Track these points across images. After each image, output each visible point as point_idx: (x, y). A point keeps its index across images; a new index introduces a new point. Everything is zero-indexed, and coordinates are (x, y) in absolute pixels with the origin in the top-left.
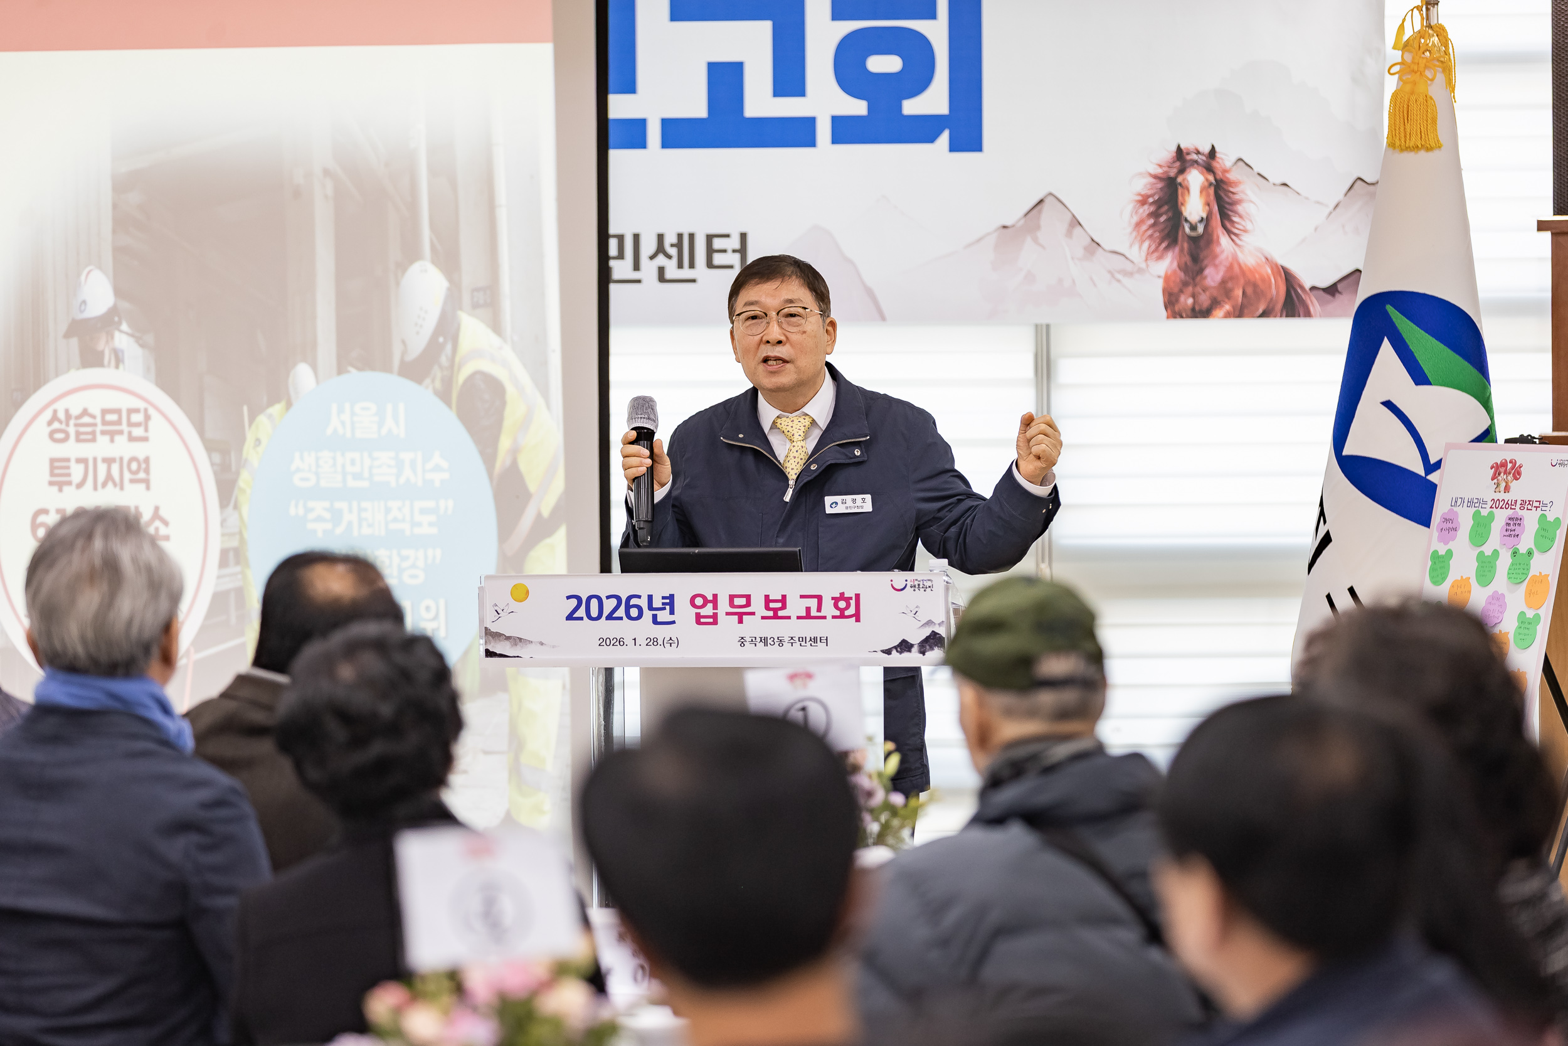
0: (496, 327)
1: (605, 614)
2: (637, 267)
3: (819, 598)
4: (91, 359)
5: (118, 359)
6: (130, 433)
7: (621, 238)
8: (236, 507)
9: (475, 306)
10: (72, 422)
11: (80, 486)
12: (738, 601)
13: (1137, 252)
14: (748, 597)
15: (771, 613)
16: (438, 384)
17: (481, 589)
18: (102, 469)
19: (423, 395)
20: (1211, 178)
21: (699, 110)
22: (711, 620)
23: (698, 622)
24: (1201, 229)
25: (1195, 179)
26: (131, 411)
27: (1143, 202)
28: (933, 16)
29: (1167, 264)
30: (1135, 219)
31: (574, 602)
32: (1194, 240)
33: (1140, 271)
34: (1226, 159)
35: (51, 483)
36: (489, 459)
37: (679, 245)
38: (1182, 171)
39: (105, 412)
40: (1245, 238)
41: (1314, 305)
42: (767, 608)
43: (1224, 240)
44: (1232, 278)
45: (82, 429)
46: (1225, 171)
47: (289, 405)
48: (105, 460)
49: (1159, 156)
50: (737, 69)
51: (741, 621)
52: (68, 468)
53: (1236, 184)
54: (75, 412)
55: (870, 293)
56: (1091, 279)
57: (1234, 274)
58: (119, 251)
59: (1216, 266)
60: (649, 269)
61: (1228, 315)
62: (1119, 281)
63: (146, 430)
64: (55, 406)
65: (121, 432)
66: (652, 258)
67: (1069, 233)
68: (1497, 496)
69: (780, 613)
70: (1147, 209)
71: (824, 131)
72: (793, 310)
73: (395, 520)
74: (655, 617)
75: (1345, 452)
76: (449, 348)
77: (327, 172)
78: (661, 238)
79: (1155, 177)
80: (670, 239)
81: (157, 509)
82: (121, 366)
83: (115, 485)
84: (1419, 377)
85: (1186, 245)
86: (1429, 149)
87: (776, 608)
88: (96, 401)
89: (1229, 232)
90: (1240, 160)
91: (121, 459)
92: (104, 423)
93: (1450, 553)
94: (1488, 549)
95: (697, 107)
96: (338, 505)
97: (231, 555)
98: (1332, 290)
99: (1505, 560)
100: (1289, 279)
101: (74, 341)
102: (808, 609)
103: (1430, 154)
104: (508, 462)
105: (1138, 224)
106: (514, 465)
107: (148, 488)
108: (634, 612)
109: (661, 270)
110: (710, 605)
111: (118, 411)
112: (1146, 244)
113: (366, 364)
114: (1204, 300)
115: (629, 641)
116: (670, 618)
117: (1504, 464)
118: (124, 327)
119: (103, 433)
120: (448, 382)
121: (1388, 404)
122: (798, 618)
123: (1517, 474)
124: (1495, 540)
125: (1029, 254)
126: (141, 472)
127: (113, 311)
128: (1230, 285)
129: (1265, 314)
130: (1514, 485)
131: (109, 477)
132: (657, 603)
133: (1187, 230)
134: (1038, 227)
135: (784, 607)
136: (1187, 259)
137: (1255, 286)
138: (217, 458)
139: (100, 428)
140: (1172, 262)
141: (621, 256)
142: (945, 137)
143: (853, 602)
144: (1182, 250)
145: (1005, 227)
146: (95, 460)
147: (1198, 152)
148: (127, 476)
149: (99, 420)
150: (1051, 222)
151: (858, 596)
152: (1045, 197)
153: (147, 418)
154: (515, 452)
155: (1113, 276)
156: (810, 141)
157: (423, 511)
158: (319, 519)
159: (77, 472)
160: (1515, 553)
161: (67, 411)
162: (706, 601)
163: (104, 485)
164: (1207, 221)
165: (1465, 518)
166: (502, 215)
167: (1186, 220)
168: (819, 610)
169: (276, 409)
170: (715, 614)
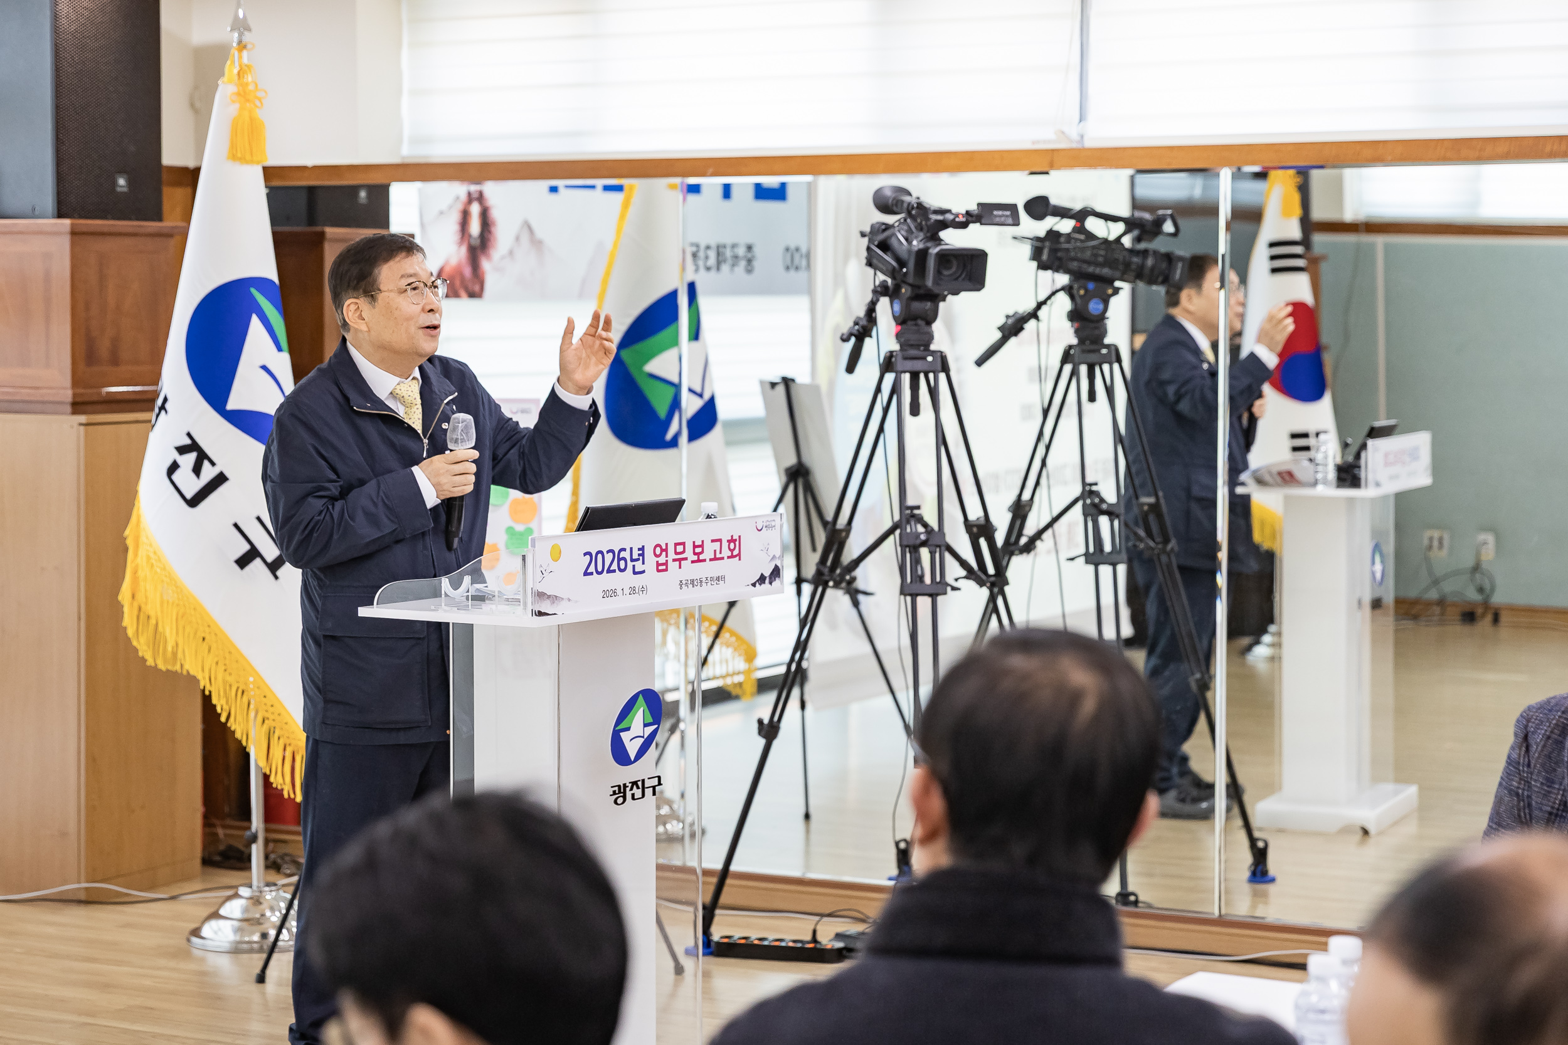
3: (720, 542)
12: (678, 548)
14: (684, 544)
22: (665, 568)
23: (658, 570)
42: (694, 553)
74: (634, 567)
87: (698, 552)
102: (715, 552)
110: (664, 553)
115: (619, 591)
116: (642, 568)
122: (710, 560)
132: (635, 554)
135: (703, 552)
151: (740, 538)
168: (720, 553)
170: (667, 561)
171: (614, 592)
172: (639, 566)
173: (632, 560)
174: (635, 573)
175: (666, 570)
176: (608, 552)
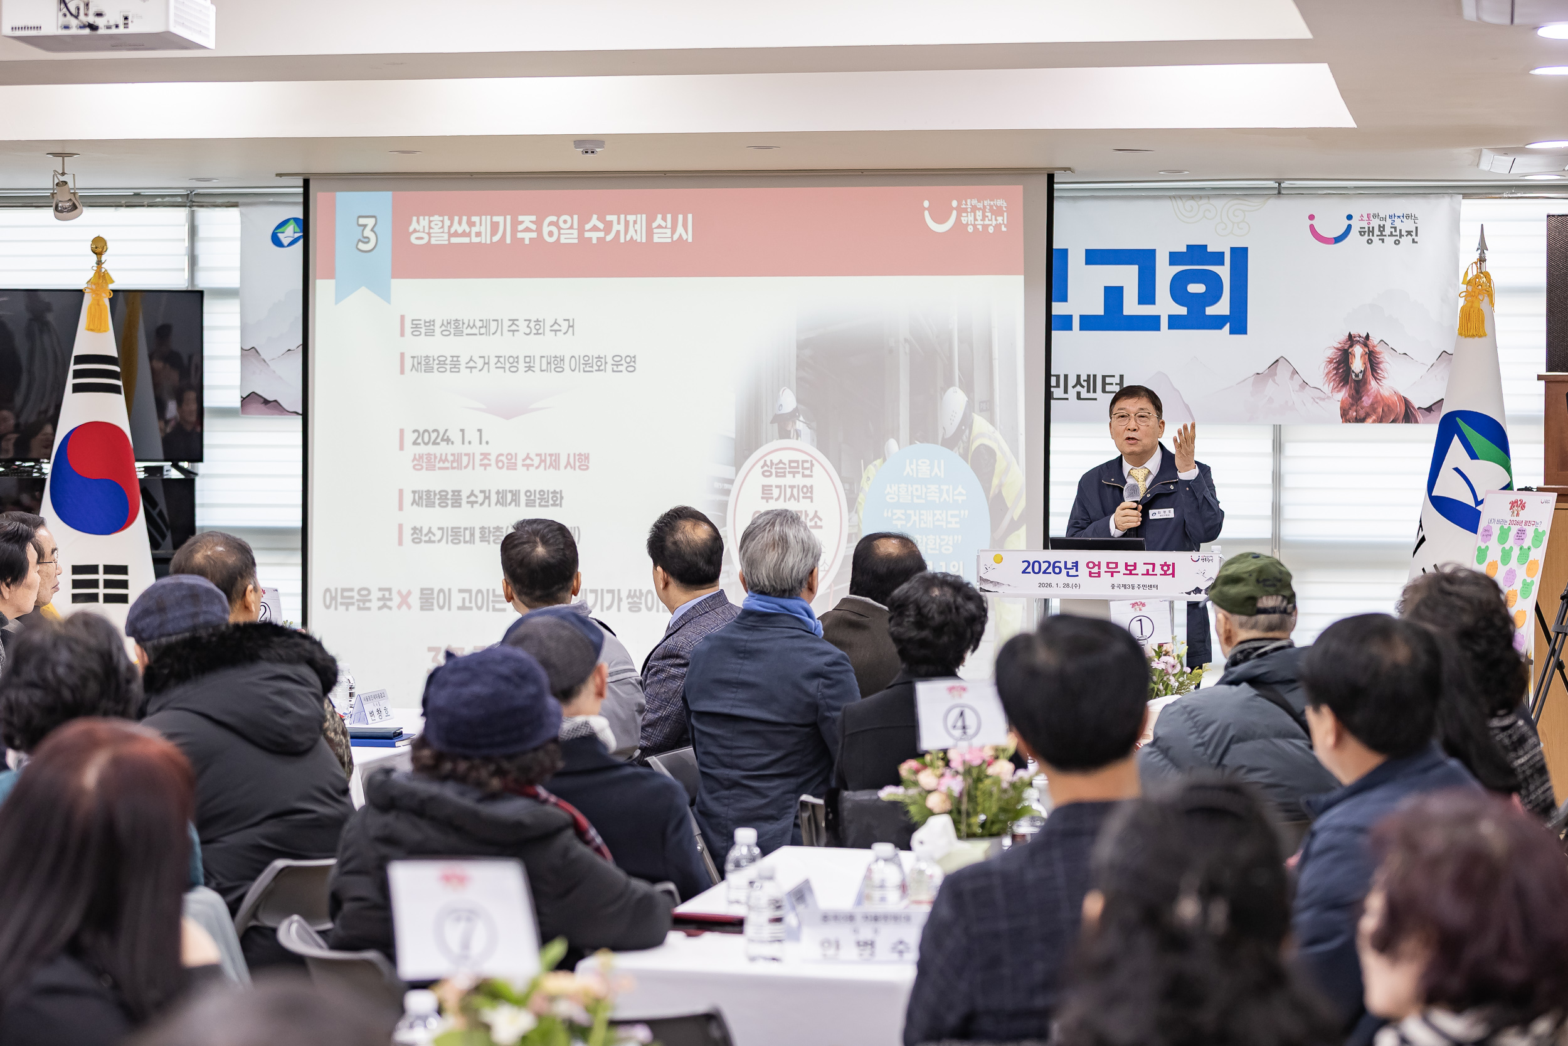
0: (992, 421)
1: (1042, 570)
2: (1066, 392)
3: (1154, 565)
4: (784, 434)
5: (798, 434)
6: (803, 473)
7: (1058, 377)
8: (856, 512)
9: (981, 410)
10: (774, 467)
11: (777, 499)
12: (1111, 566)
13: (1327, 388)
14: (1116, 564)
15: (1128, 572)
16: (961, 450)
17: (978, 556)
18: (789, 491)
19: (954, 456)
20: (1367, 350)
21: (1100, 311)
22: (1097, 575)
23: (1090, 576)
24: (1361, 376)
25: (1358, 350)
26: (803, 462)
27: (1330, 362)
28: (1223, 264)
29: (1342, 394)
30: (1326, 371)
31: (1026, 564)
32: (1357, 382)
33: (1328, 397)
34: (1374, 340)
35: (762, 498)
36: (987, 489)
37: (1088, 381)
38: (1351, 346)
39: (790, 462)
40: (1384, 381)
41: (1420, 417)
42: (1126, 569)
43: (1373, 383)
44: (1377, 402)
45: (779, 471)
46: (1374, 346)
47: (885, 460)
48: (790, 487)
49: (1338, 338)
50: (1120, 289)
51: (1112, 576)
52: (771, 490)
53: (1380, 353)
54: (775, 461)
55: (1187, 407)
56: (1303, 401)
57: (1378, 400)
58: (799, 379)
59: (1368, 396)
60: (1072, 393)
61: (1374, 422)
62: (1317, 403)
63: (811, 472)
64: (765, 458)
65: (798, 472)
66: (1073, 387)
67: (1292, 378)
68: (1512, 518)
69: (1133, 572)
70: (1333, 366)
71: (1164, 322)
72: (1142, 414)
73: (938, 520)
74: (1068, 573)
75: (1433, 495)
76: (967, 431)
77: (906, 340)
78: (1079, 377)
79: (1337, 349)
80: (1084, 377)
81: (816, 512)
82: (799, 438)
83: (795, 499)
84: (1473, 456)
85: (1353, 385)
86: (1480, 336)
87: (1131, 569)
88: (786, 456)
89: (1376, 378)
90: (1382, 340)
91: (798, 486)
92: (790, 467)
93: (1487, 548)
94: (1507, 546)
95: (1099, 310)
96: (908, 512)
97: (854, 536)
98: (1429, 409)
99: (1516, 552)
100: (1407, 403)
101: (776, 425)
102: (1148, 570)
103: (1480, 339)
104: (997, 492)
105: (1328, 374)
106: (1000, 492)
107: (812, 501)
108: (1057, 570)
109: (1079, 394)
110: (1097, 567)
111: (797, 462)
112: (1332, 384)
113: (924, 439)
114: (1362, 413)
115: (1054, 585)
116: (1076, 573)
117: (1516, 502)
118: (801, 418)
119: (789, 472)
120: (966, 450)
121: (1457, 470)
122: (1142, 575)
123: (1523, 507)
124: (1510, 542)
125: (1270, 387)
126: (808, 492)
127: (796, 410)
128: (1375, 406)
129: (1393, 421)
130: (1521, 512)
131: (792, 495)
132: (1069, 565)
133: (1354, 377)
134: (1276, 374)
135: (1135, 569)
136: (1353, 392)
137: (1389, 406)
138: (847, 486)
139: (788, 470)
140: (1345, 394)
141: (1058, 386)
142: (1227, 327)
143: (1171, 567)
144: (1351, 387)
145: (1258, 374)
146: (785, 486)
147: (1360, 337)
148: (801, 495)
149: (787, 466)
150: (1282, 371)
151: (1173, 564)
152: (1279, 358)
153: (812, 465)
154: (1000, 486)
155: (1314, 400)
156: (1158, 328)
157: (952, 516)
158: (899, 519)
159: (776, 492)
160: (1521, 549)
161: (771, 461)
162: (1095, 565)
163: (789, 499)
164: (1364, 372)
165: (1496, 530)
166: (996, 364)
167: (1353, 372)
168: (1153, 571)
169: (878, 462)
170: (1099, 572)
171: (1050, 585)
172: (1072, 572)
173: (1066, 568)
174: (1068, 575)
175: (1099, 576)
176: (1044, 562)
